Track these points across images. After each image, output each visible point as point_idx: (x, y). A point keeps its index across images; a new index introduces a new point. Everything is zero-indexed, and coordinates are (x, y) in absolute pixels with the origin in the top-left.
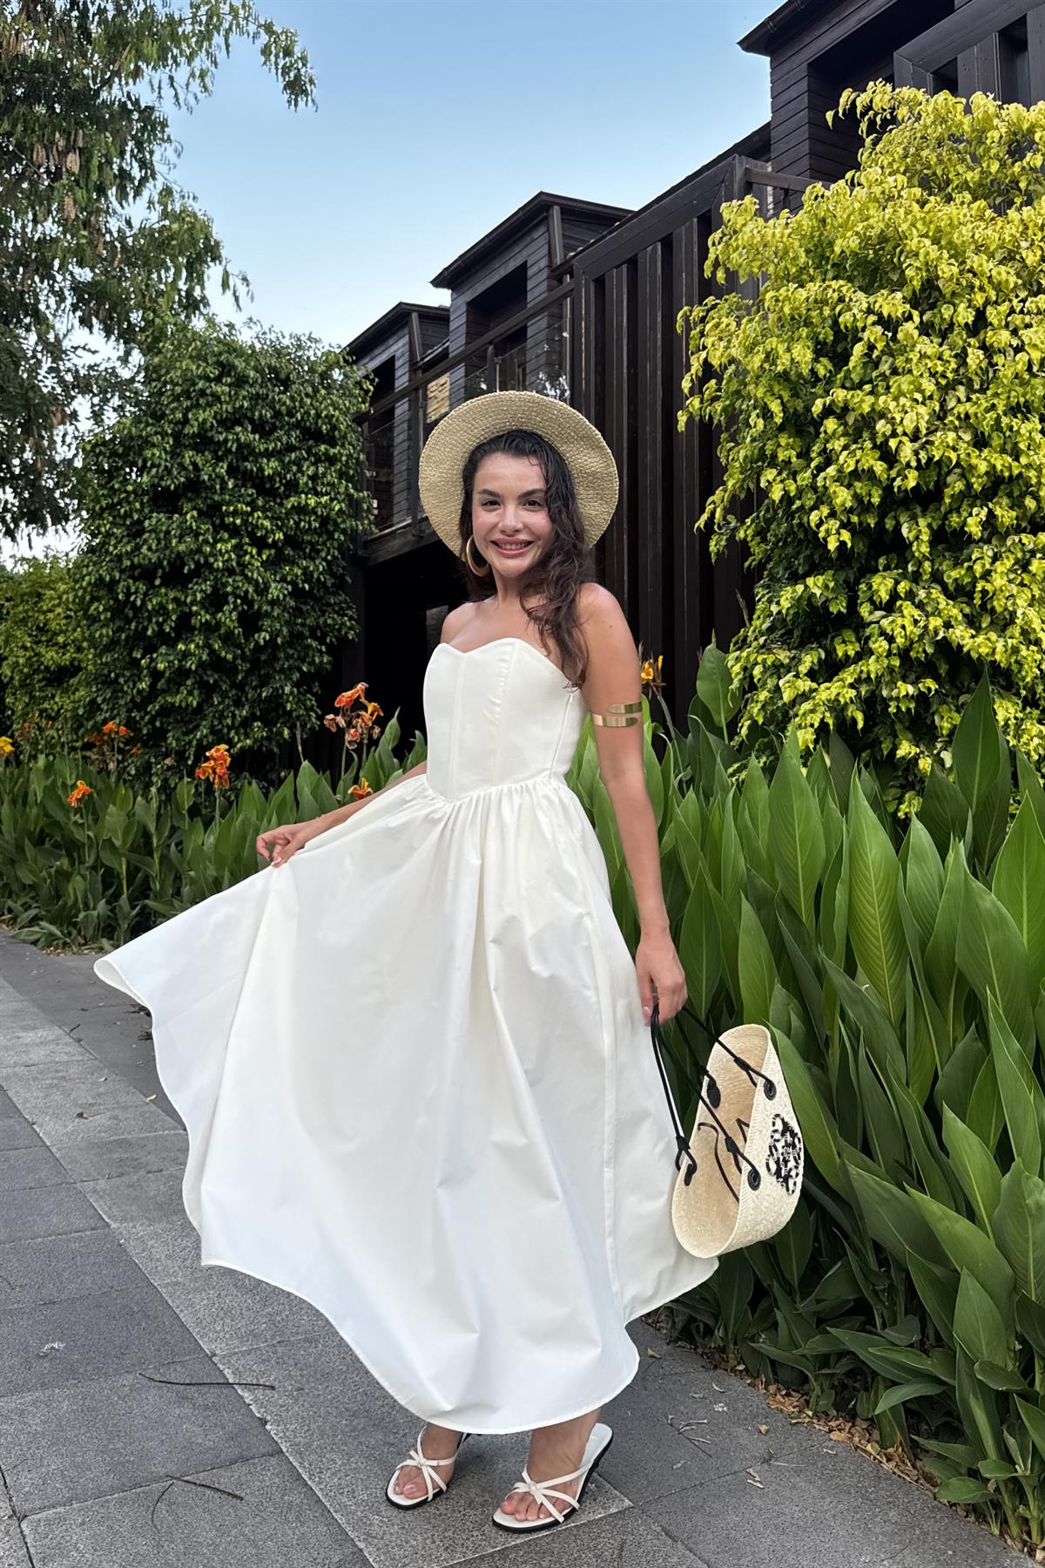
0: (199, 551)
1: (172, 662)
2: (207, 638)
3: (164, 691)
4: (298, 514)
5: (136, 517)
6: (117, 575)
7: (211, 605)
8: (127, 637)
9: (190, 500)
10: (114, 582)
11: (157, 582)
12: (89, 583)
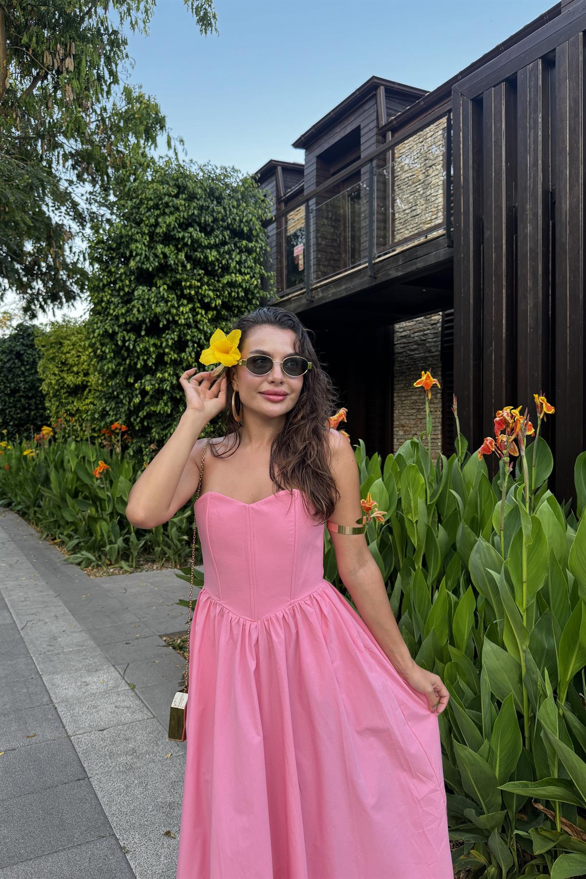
0: (169, 312)
1: (154, 385)
2: (175, 369)
3: (148, 403)
4: (230, 287)
5: (127, 290)
6: (117, 329)
7: (176, 348)
8: (124, 369)
9: (161, 278)
10: (115, 333)
11: (143, 333)
12: (99, 334)
